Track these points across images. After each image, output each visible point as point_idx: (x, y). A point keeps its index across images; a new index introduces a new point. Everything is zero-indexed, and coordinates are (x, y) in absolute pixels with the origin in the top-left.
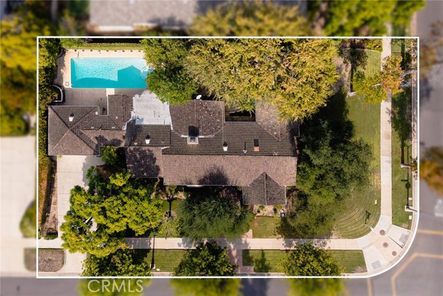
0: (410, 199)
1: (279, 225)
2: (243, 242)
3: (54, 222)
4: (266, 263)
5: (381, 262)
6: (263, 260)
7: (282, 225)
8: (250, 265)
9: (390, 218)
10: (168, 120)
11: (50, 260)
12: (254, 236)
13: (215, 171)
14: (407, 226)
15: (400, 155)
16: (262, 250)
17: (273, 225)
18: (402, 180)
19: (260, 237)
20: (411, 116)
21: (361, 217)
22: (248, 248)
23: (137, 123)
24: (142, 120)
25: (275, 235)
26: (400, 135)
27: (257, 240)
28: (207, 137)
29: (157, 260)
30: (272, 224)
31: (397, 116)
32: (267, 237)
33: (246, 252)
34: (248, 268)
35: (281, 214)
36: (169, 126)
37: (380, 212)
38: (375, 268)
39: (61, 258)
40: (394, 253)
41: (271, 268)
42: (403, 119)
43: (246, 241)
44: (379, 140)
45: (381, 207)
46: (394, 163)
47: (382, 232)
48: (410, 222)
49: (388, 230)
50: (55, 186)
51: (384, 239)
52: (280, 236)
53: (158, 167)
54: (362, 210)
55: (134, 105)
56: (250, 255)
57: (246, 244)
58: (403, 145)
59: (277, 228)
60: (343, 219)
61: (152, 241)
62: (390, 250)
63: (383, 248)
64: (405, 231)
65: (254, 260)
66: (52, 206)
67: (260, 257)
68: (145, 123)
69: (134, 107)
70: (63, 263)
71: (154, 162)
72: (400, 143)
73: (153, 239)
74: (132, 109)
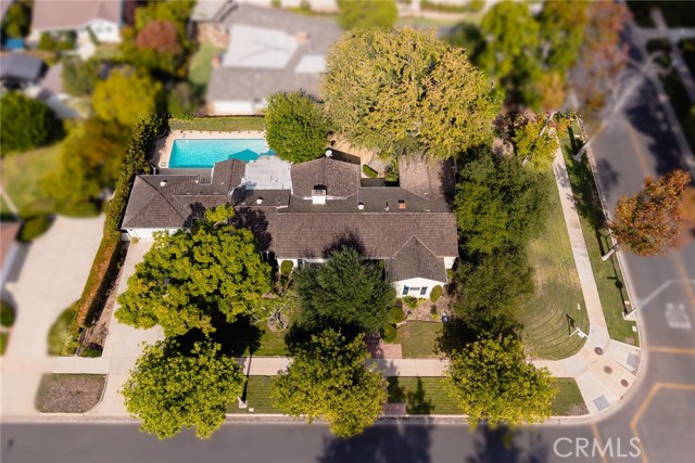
0: (626, 303)
1: (441, 335)
2: (389, 365)
3: (102, 333)
4: (426, 399)
5: (607, 397)
6: (420, 394)
7: (445, 334)
8: (399, 401)
9: (604, 330)
10: (288, 185)
11: (78, 392)
12: (405, 356)
13: (347, 236)
14: (633, 341)
15: (598, 246)
16: (418, 377)
17: (433, 334)
18: (609, 278)
19: (414, 356)
20: (600, 203)
21: (561, 323)
22: (397, 374)
23: (247, 188)
24: (255, 185)
25: (436, 352)
26: (592, 223)
27: (409, 362)
28: (337, 198)
29: (251, 394)
30: (431, 333)
31: (582, 202)
32: (424, 356)
33: (393, 380)
34: (397, 406)
35: (443, 318)
36: (289, 191)
37: (588, 320)
38: (600, 408)
39: (97, 389)
40: (624, 383)
41: (433, 407)
42: (591, 205)
43: (392, 364)
44: (566, 229)
45: (589, 313)
46: (592, 257)
47: (599, 351)
48: (635, 335)
49: (606, 347)
50: (117, 283)
51: (603, 360)
52: (444, 354)
53: (269, 235)
54: (560, 312)
55: (246, 171)
56: (400, 385)
57: (393, 368)
58: (598, 235)
59: (438, 339)
60: (535, 326)
61: (246, 363)
62: (616, 377)
63: (606, 375)
64: (632, 349)
65: (405, 393)
66: (105, 310)
67: (414, 389)
68: (258, 187)
69: (246, 173)
70: (98, 399)
71: (265, 229)
72: (594, 232)
73: (248, 359)
74: (243, 176)
